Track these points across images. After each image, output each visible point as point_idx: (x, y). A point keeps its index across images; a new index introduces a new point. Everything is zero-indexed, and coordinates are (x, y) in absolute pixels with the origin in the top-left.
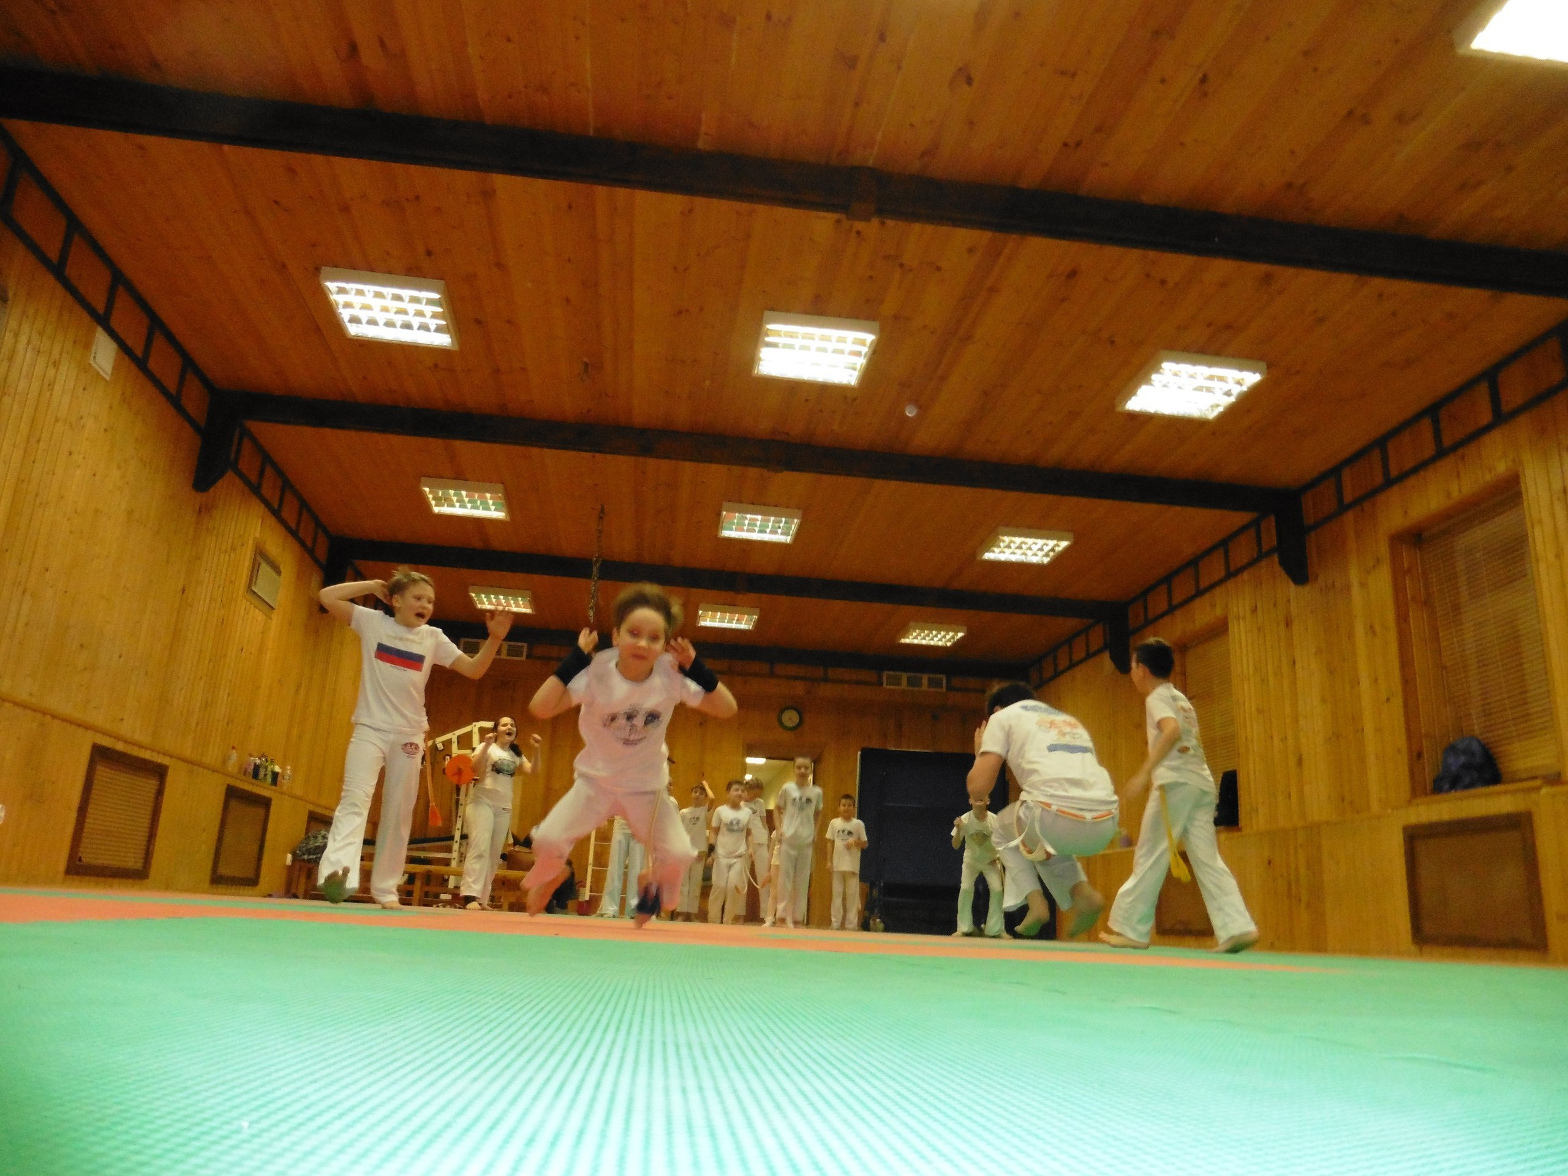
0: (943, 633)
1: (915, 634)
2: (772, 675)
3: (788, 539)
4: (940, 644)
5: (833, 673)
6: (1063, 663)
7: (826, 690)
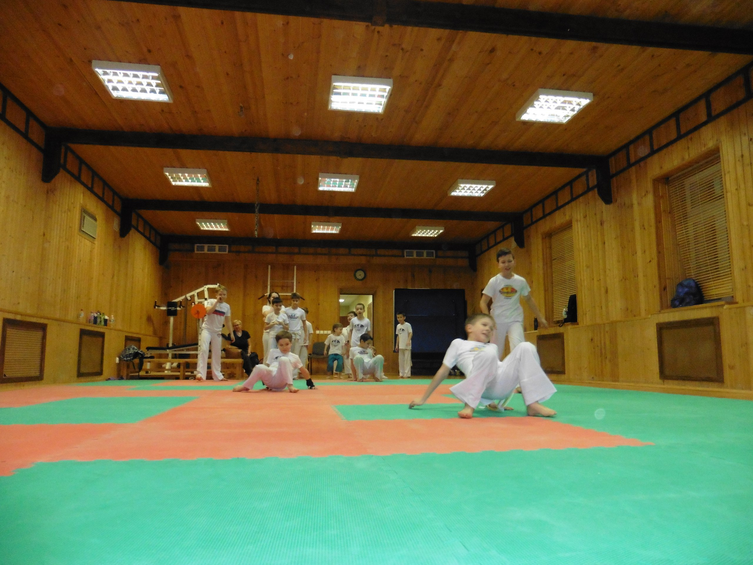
0: (433, 231)
1: (419, 232)
2: (350, 254)
3: (353, 190)
4: (432, 235)
5: (380, 252)
6: (492, 242)
7: (376, 260)
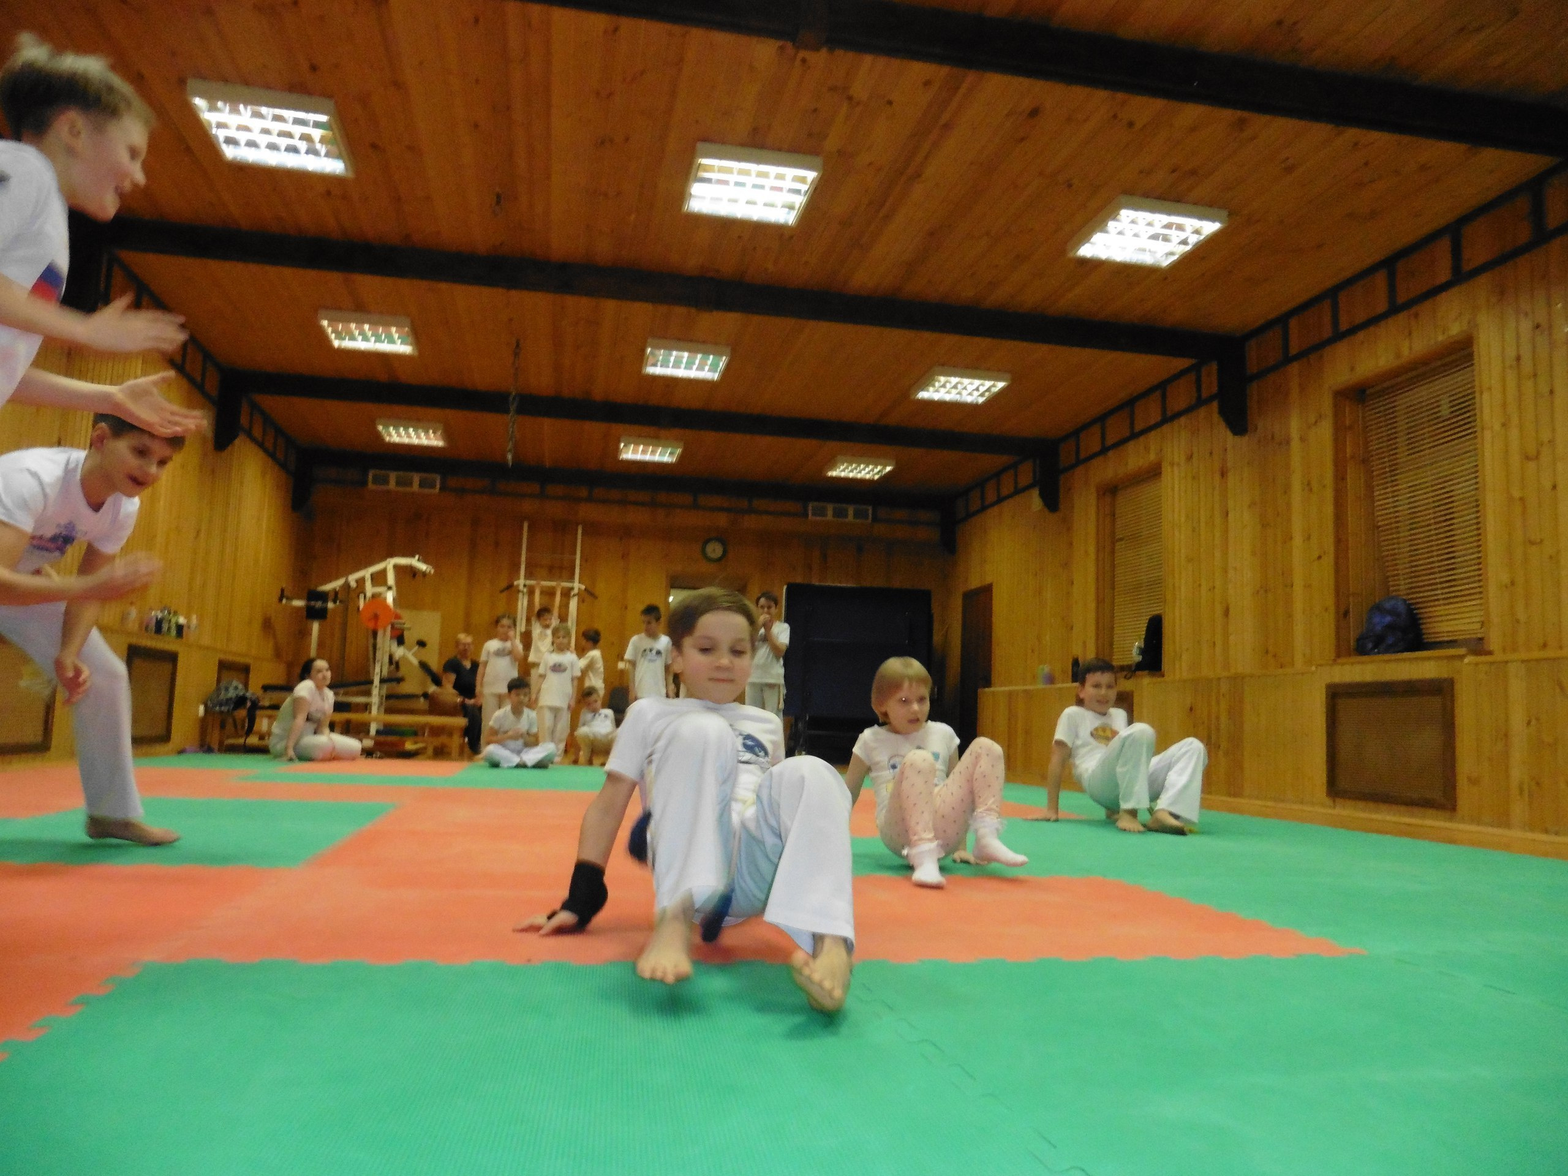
0: (871, 467)
1: (842, 468)
2: (695, 506)
3: (715, 376)
4: (868, 477)
5: (759, 503)
6: (991, 496)
7: (750, 522)
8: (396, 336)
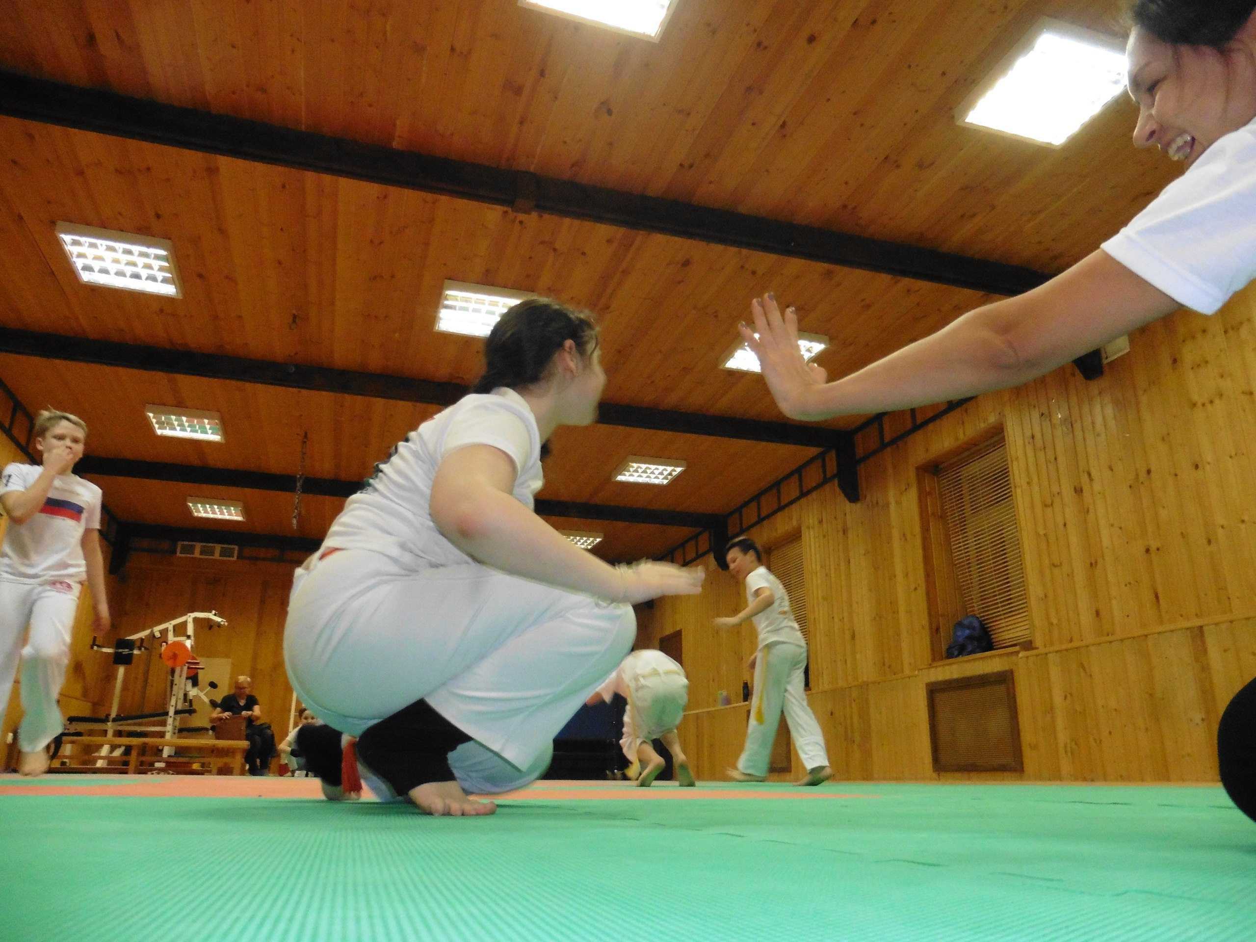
0: (585, 539)
8: (208, 427)
